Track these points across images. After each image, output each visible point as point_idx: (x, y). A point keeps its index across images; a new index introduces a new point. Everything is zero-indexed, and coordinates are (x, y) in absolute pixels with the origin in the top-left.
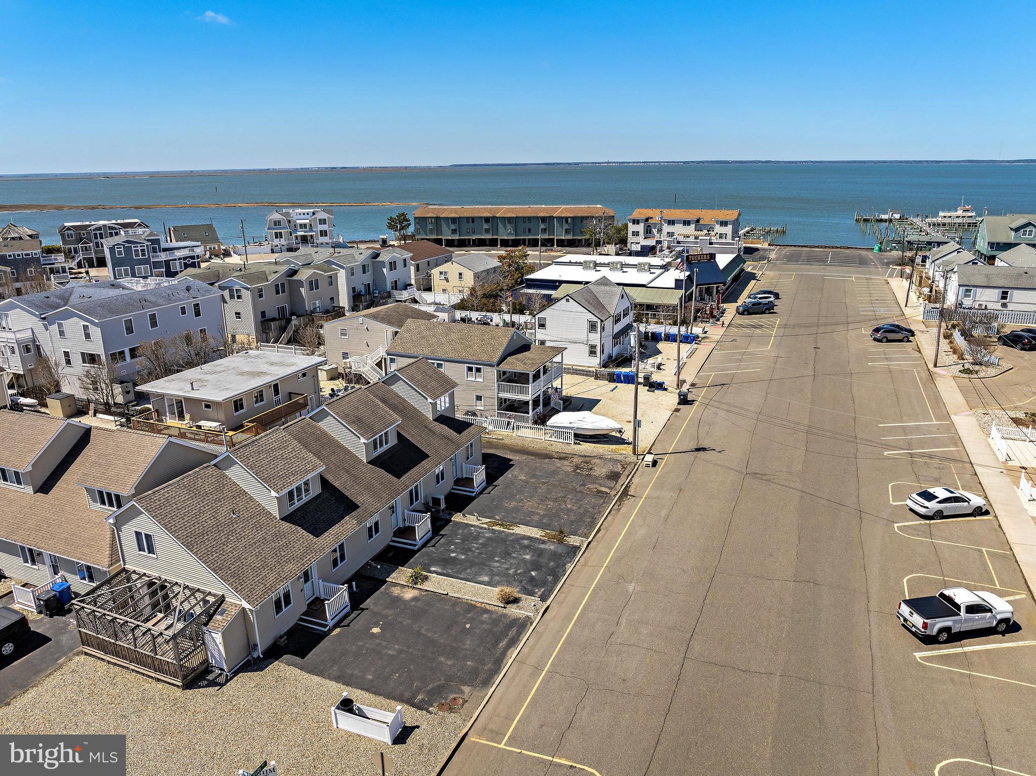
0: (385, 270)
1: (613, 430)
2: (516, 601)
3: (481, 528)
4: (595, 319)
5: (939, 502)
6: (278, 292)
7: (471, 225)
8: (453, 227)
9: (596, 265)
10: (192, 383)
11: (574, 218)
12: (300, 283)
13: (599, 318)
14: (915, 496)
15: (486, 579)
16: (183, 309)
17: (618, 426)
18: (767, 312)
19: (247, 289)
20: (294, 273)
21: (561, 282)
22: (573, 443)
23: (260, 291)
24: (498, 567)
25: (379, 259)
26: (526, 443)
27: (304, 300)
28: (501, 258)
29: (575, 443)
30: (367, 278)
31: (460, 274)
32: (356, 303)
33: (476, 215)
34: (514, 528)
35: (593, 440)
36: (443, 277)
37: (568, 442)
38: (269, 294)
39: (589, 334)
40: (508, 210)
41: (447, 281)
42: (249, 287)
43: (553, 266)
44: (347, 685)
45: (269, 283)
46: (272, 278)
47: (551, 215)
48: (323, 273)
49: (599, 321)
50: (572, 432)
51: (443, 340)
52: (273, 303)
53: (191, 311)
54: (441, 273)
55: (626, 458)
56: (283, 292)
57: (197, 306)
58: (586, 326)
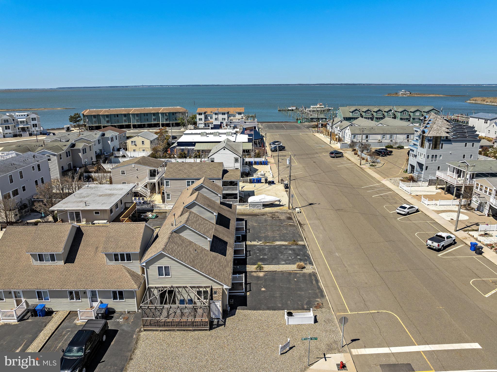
0: (109, 142)
1: (276, 201)
2: (304, 268)
3: (261, 245)
4: (237, 157)
5: (408, 209)
6: (67, 156)
7: (116, 118)
8: (107, 119)
10: (85, 203)
11: (169, 113)
12: (79, 150)
14: (398, 208)
15: (283, 263)
16: (33, 167)
17: (278, 199)
18: (283, 150)
20: (73, 145)
21: (196, 142)
22: (262, 209)
23: (60, 155)
24: (283, 258)
25: (106, 136)
26: (242, 211)
27: (81, 159)
28: (156, 133)
29: (263, 208)
31: (143, 142)
33: (119, 113)
34: (275, 243)
35: (268, 206)
37: (260, 208)
38: (64, 157)
39: (235, 164)
40: (137, 110)
42: (56, 154)
44: (275, 310)
45: (64, 151)
46: (65, 148)
47: (158, 112)
48: (88, 145)
49: (239, 158)
50: (262, 204)
52: (67, 161)
53: (36, 168)
55: (287, 211)
56: (70, 156)
57: (39, 166)
58: (233, 160)
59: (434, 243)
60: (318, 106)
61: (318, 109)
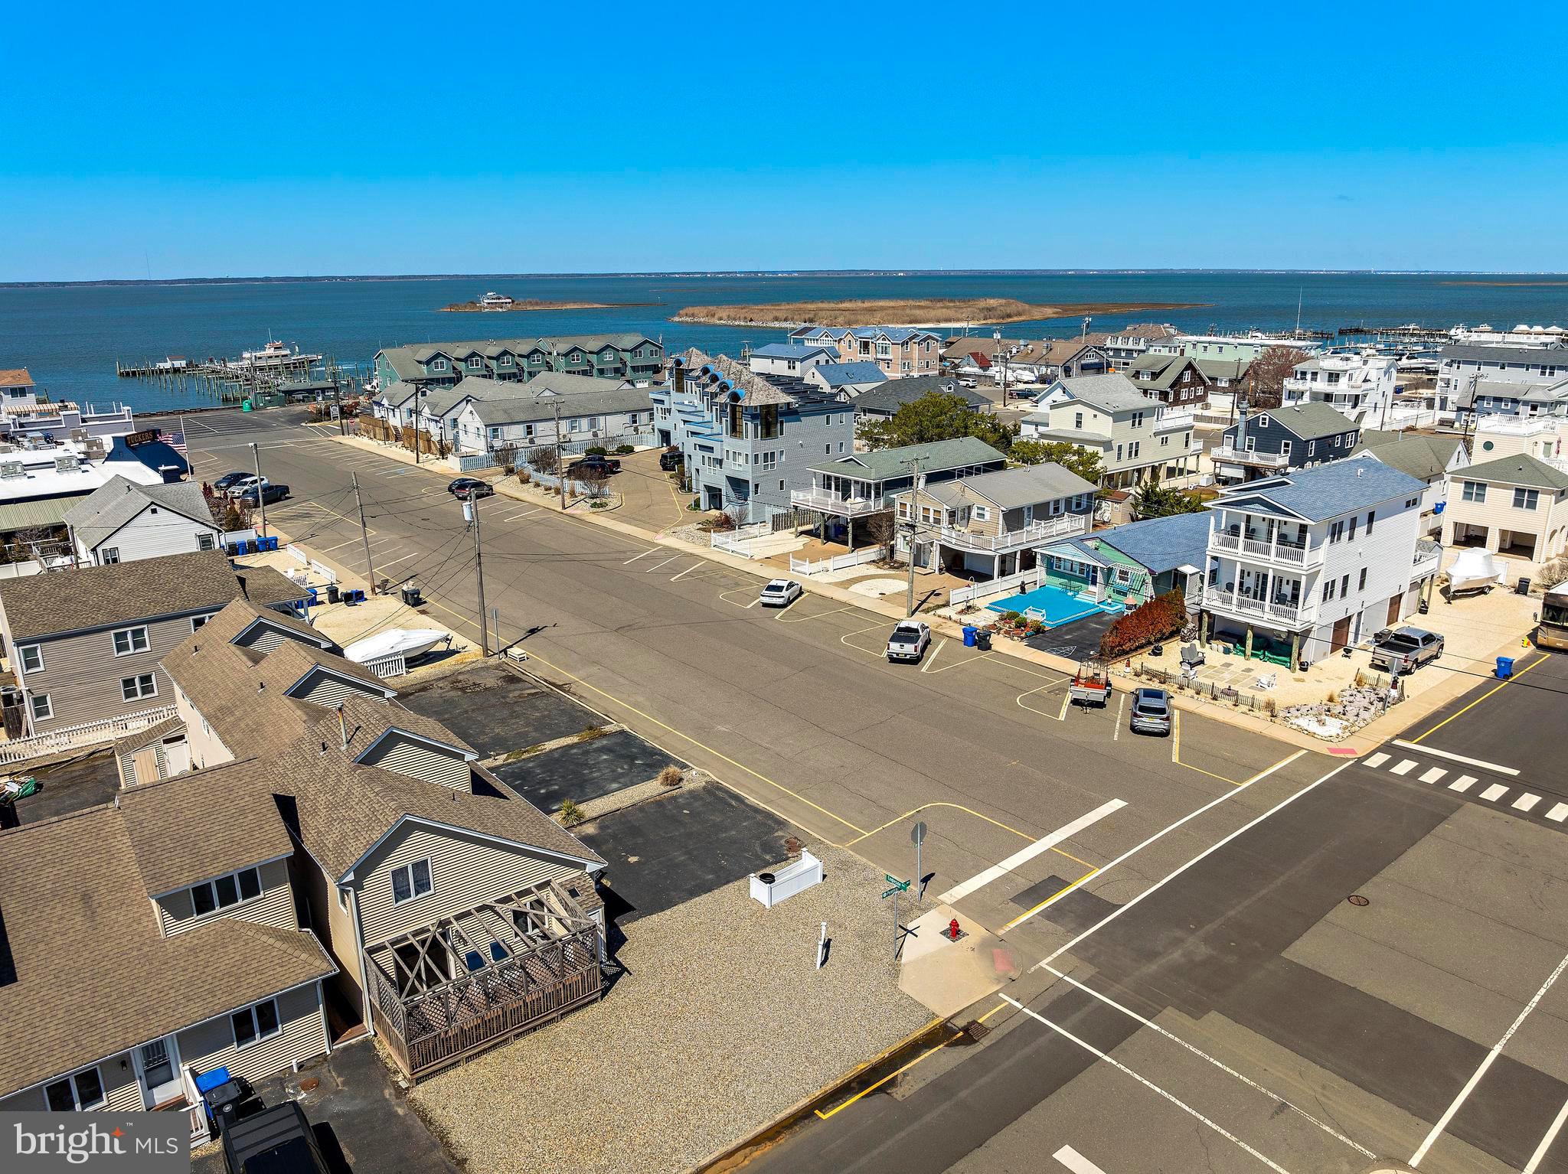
1: (437, 642)
2: (679, 780)
3: (510, 764)
4: (208, 531)
14: (765, 592)
17: (442, 634)
22: (406, 674)
34: (542, 747)
35: (417, 663)
37: (398, 673)
49: (215, 533)
50: (403, 657)
59: (906, 646)
60: (270, 351)
61: (272, 362)
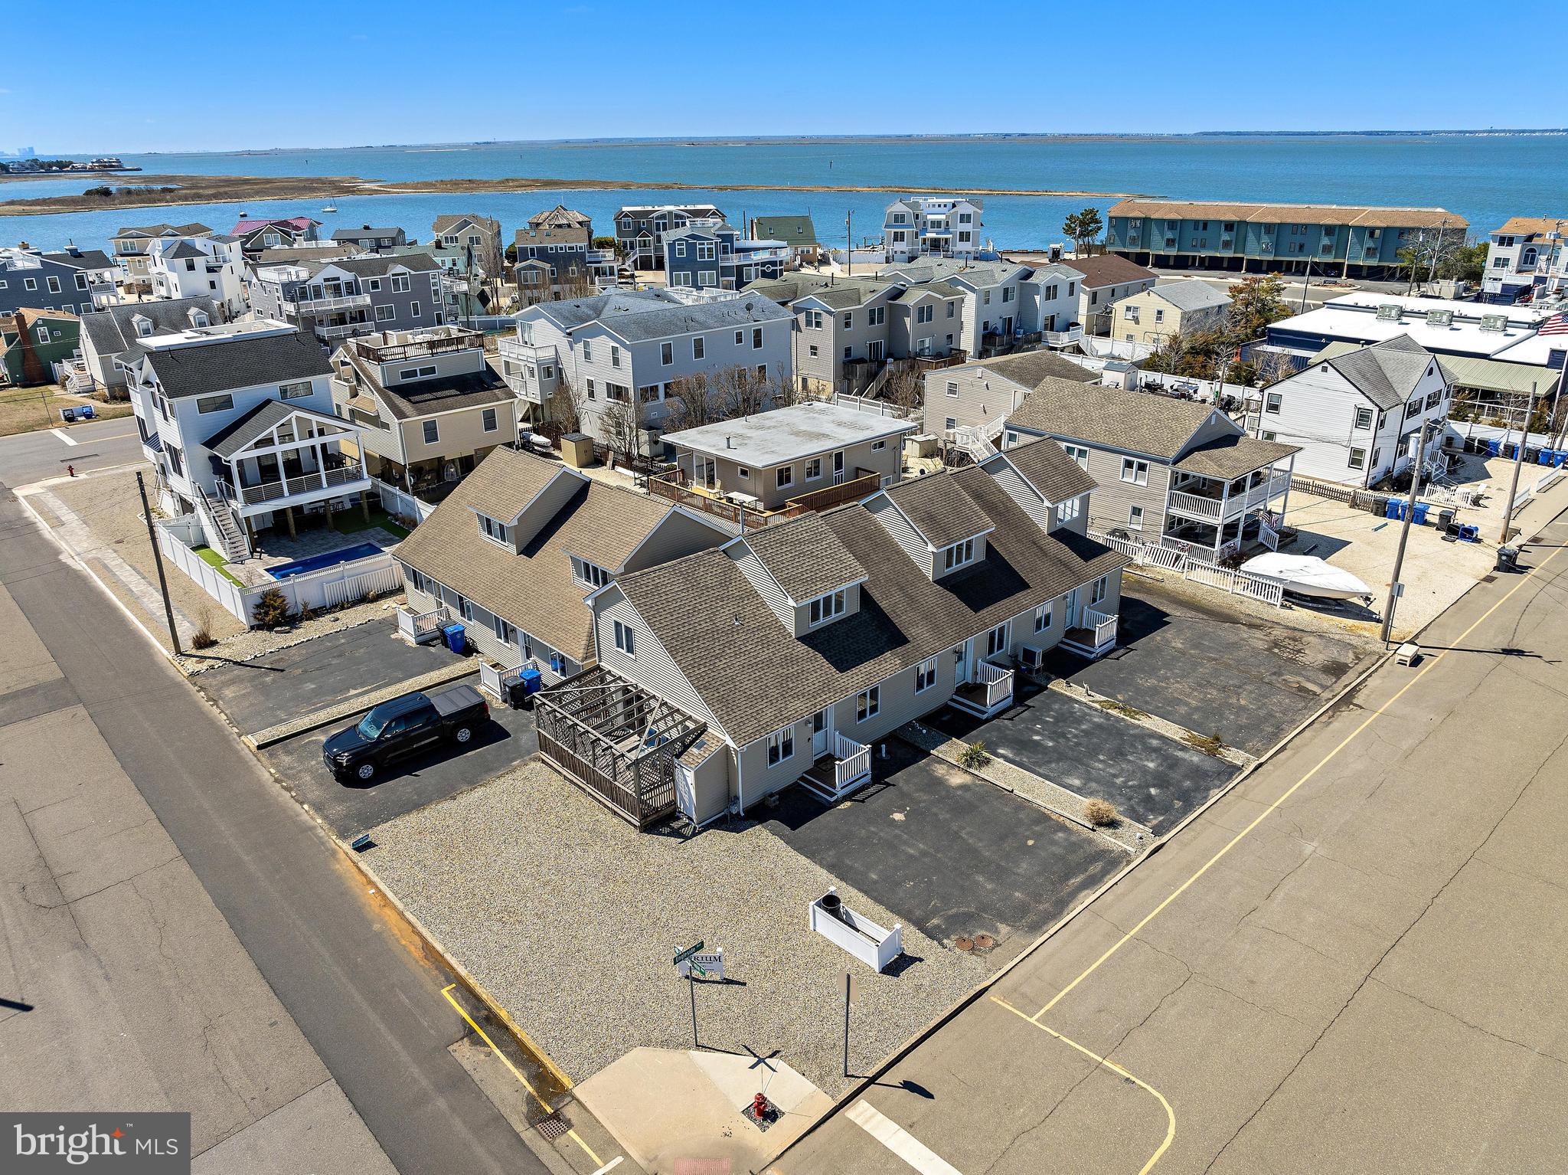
0: (1037, 298)
1: (1355, 594)
2: (1113, 824)
3: (1091, 708)
4: (1369, 405)
6: (872, 322)
7: (1200, 232)
8: (1169, 235)
9: (1402, 312)
10: (728, 439)
11: (1386, 230)
12: (905, 310)
13: (1377, 405)
15: (1077, 782)
16: (739, 335)
17: (1363, 588)
19: (830, 313)
20: (899, 293)
21: (1331, 338)
22: (1278, 606)
23: (848, 316)
24: (1100, 769)
25: (1032, 280)
26: (1199, 593)
27: (908, 335)
28: (1235, 290)
29: (1282, 606)
30: (1009, 309)
31: (1160, 312)
32: (988, 347)
33: (1212, 218)
35: (1315, 605)
36: (1130, 315)
37: (1272, 602)
38: (860, 324)
39: (1355, 430)
40: (1269, 211)
41: (1136, 320)
42: (833, 310)
43: (1324, 310)
44: (841, 880)
45: (862, 306)
46: (867, 299)
47: (1346, 222)
48: (941, 297)
49: (1376, 410)
50: (1281, 586)
51: (1095, 414)
52: (863, 336)
53: (749, 339)
54: (1128, 309)
55: (1367, 643)
56: (880, 321)
57: (758, 333)
58: (1351, 416)
